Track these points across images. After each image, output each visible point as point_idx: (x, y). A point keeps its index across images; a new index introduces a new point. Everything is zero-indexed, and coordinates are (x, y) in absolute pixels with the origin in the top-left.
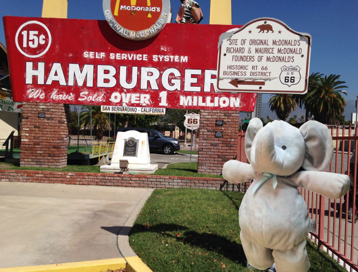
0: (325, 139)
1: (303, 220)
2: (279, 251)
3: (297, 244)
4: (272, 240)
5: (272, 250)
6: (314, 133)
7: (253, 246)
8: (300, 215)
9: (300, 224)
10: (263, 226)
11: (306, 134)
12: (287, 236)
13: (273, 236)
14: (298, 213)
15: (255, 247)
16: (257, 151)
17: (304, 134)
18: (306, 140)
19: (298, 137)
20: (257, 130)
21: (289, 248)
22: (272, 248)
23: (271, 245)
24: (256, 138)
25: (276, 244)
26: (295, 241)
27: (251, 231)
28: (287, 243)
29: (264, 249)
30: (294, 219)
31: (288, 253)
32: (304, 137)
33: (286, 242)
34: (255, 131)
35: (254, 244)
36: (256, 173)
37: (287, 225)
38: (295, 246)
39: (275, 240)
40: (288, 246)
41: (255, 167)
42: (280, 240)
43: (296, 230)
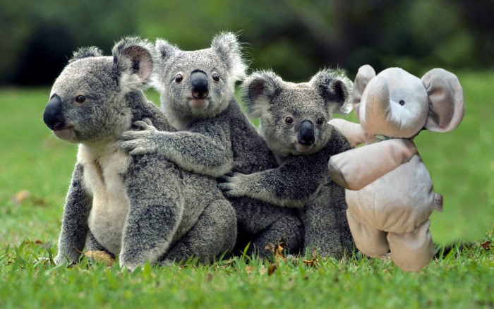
0: (454, 91)
1: (425, 195)
2: (395, 234)
3: (418, 224)
4: (386, 220)
5: (386, 233)
6: (439, 84)
7: (363, 227)
8: (422, 189)
9: (422, 199)
10: (376, 203)
11: (429, 85)
12: (405, 215)
13: (388, 215)
14: (420, 185)
15: (366, 229)
16: (367, 106)
17: (427, 85)
18: (430, 93)
19: (419, 89)
20: (367, 80)
21: (408, 231)
22: (386, 231)
23: (385, 226)
24: (367, 91)
25: (392, 225)
26: (416, 222)
27: (360, 208)
28: (406, 224)
29: (377, 232)
30: (414, 194)
31: (407, 236)
32: (427, 89)
33: (404, 223)
34: (365, 82)
35: (364, 226)
36: (366, 134)
37: (405, 202)
38: (415, 227)
39: (391, 220)
40: (407, 228)
41: (365, 127)
42: (397, 220)
43: (417, 207)
